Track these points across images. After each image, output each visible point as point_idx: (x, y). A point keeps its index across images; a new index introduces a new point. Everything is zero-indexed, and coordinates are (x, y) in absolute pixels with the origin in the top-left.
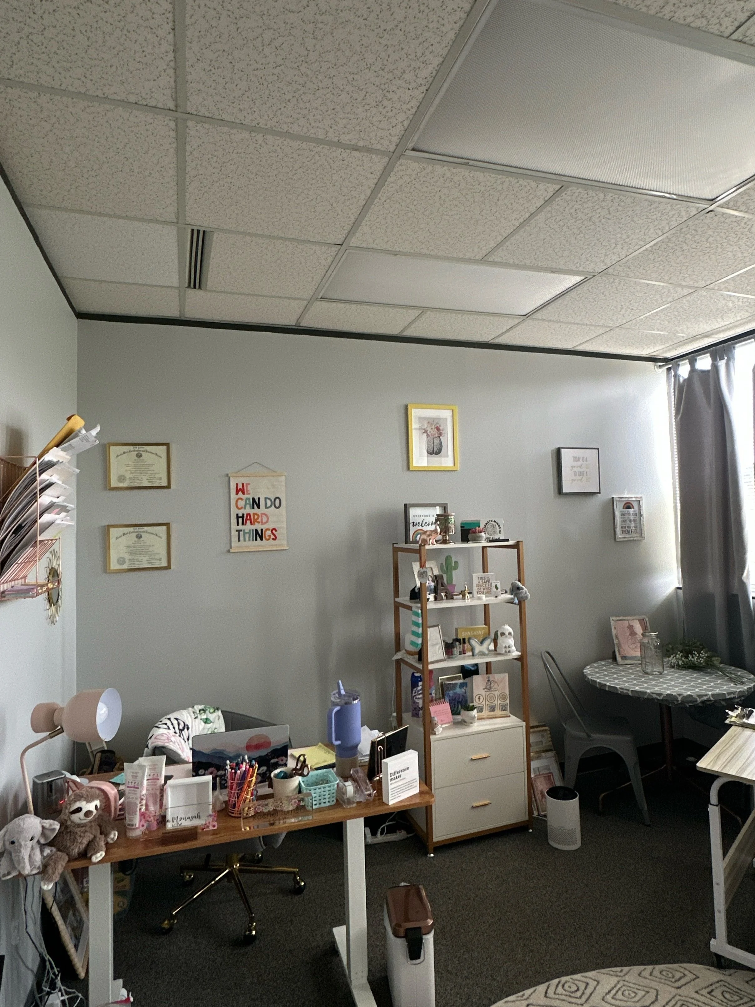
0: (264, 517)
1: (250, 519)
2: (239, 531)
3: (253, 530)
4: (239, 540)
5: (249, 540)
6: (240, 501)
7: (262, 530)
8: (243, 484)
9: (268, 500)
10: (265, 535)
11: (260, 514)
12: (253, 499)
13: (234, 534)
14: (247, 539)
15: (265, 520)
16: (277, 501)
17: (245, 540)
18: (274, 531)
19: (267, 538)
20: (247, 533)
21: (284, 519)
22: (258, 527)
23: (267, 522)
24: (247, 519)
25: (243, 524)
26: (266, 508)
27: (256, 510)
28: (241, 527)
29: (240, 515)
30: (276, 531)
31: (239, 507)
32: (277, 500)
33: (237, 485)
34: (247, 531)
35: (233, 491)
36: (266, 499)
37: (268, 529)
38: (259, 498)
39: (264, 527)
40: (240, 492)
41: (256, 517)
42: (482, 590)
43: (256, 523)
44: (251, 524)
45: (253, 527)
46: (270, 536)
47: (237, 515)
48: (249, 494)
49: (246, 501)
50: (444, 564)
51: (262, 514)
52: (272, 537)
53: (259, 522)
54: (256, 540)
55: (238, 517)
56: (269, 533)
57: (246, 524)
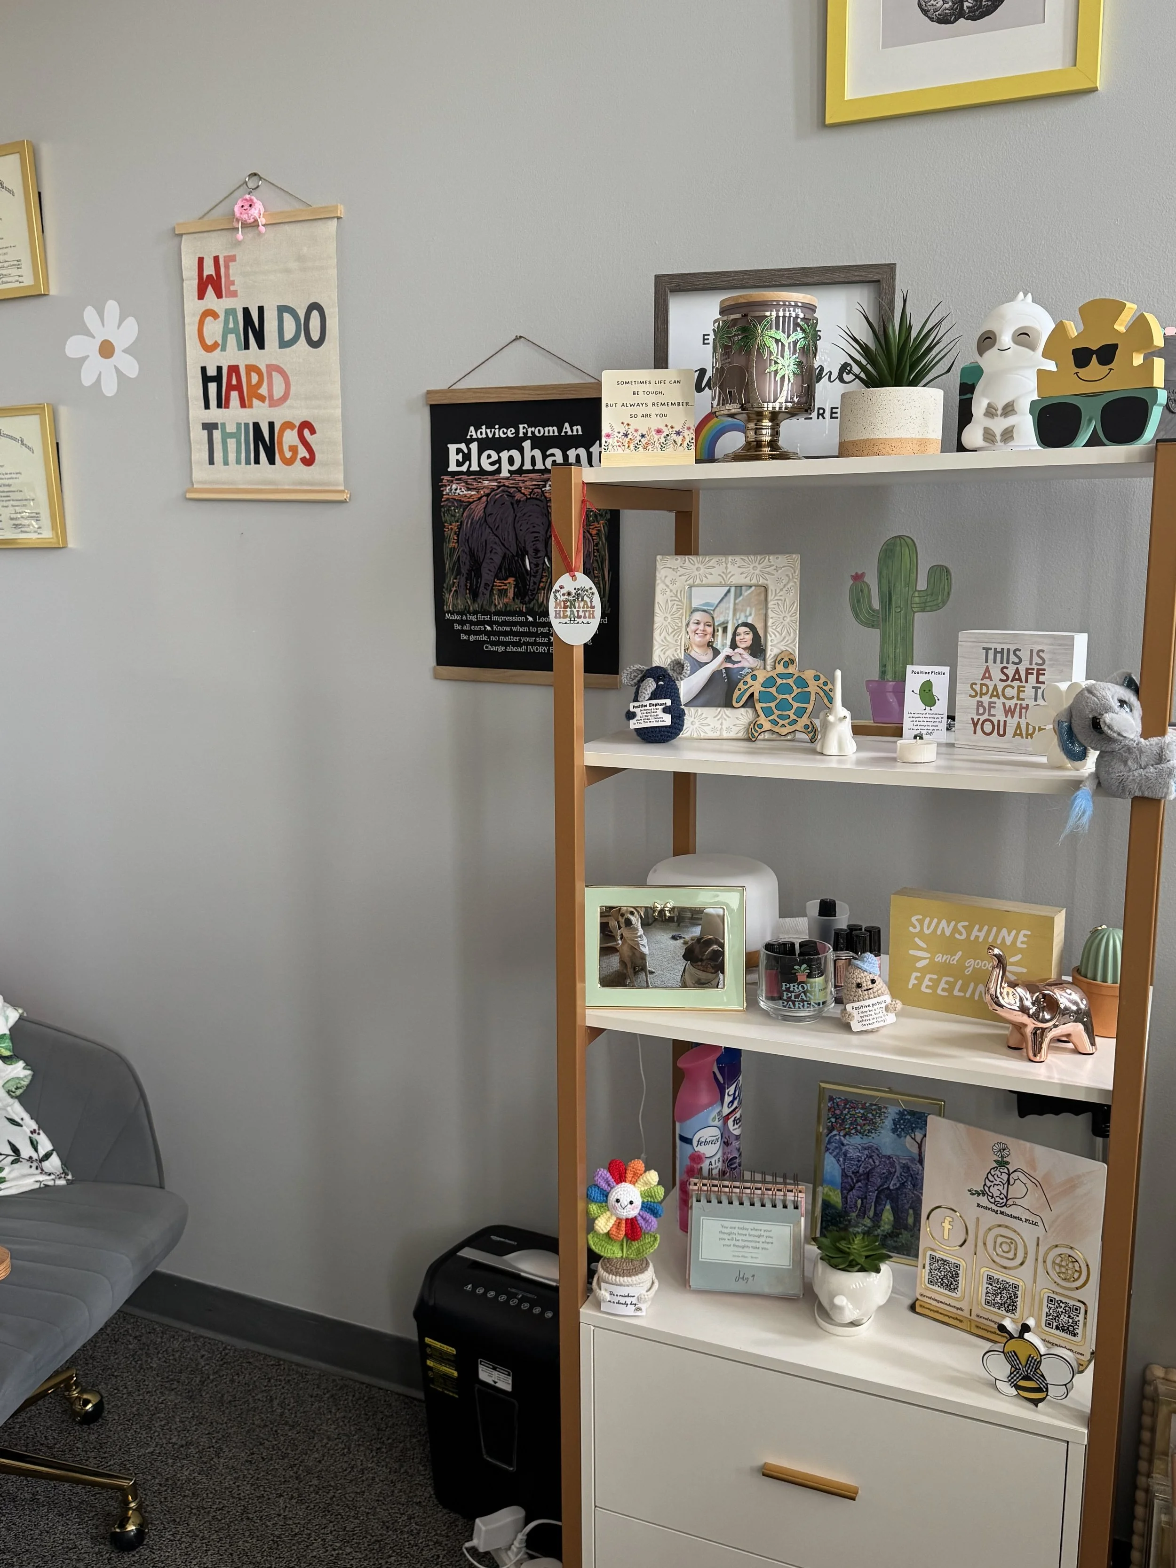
0: (277, 379)
1: (239, 388)
2: (209, 427)
3: (247, 425)
4: (211, 462)
5: (238, 462)
6: (209, 319)
7: (271, 425)
8: (216, 259)
9: (287, 316)
10: (281, 443)
11: (264, 370)
12: (246, 311)
13: (199, 436)
14: (232, 457)
15: (278, 390)
16: (315, 317)
17: (226, 463)
18: (306, 432)
19: (288, 455)
20: (231, 435)
21: (336, 388)
22: (260, 413)
23: (285, 397)
24: (230, 387)
25: (219, 406)
26: (284, 344)
27: (254, 355)
28: (215, 414)
29: (212, 372)
30: (313, 431)
31: (209, 342)
32: (315, 314)
33: (201, 261)
34: (231, 428)
35: (191, 285)
36: (282, 309)
37: (288, 425)
38: (261, 310)
39: (279, 416)
40: (210, 291)
41: (255, 378)
42: (999, 715)
43: (255, 402)
44: (243, 405)
45: (248, 416)
46: (294, 449)
47: (204, 370)
48: (234, 294)
49: (226, 322)
50: (872, 581)
51: (271, 368)
52: (303, 452)
53: (262, 398)
54: (257, 461)
55: (206, 379)
56: (290, 438)
57: (227, 406)
